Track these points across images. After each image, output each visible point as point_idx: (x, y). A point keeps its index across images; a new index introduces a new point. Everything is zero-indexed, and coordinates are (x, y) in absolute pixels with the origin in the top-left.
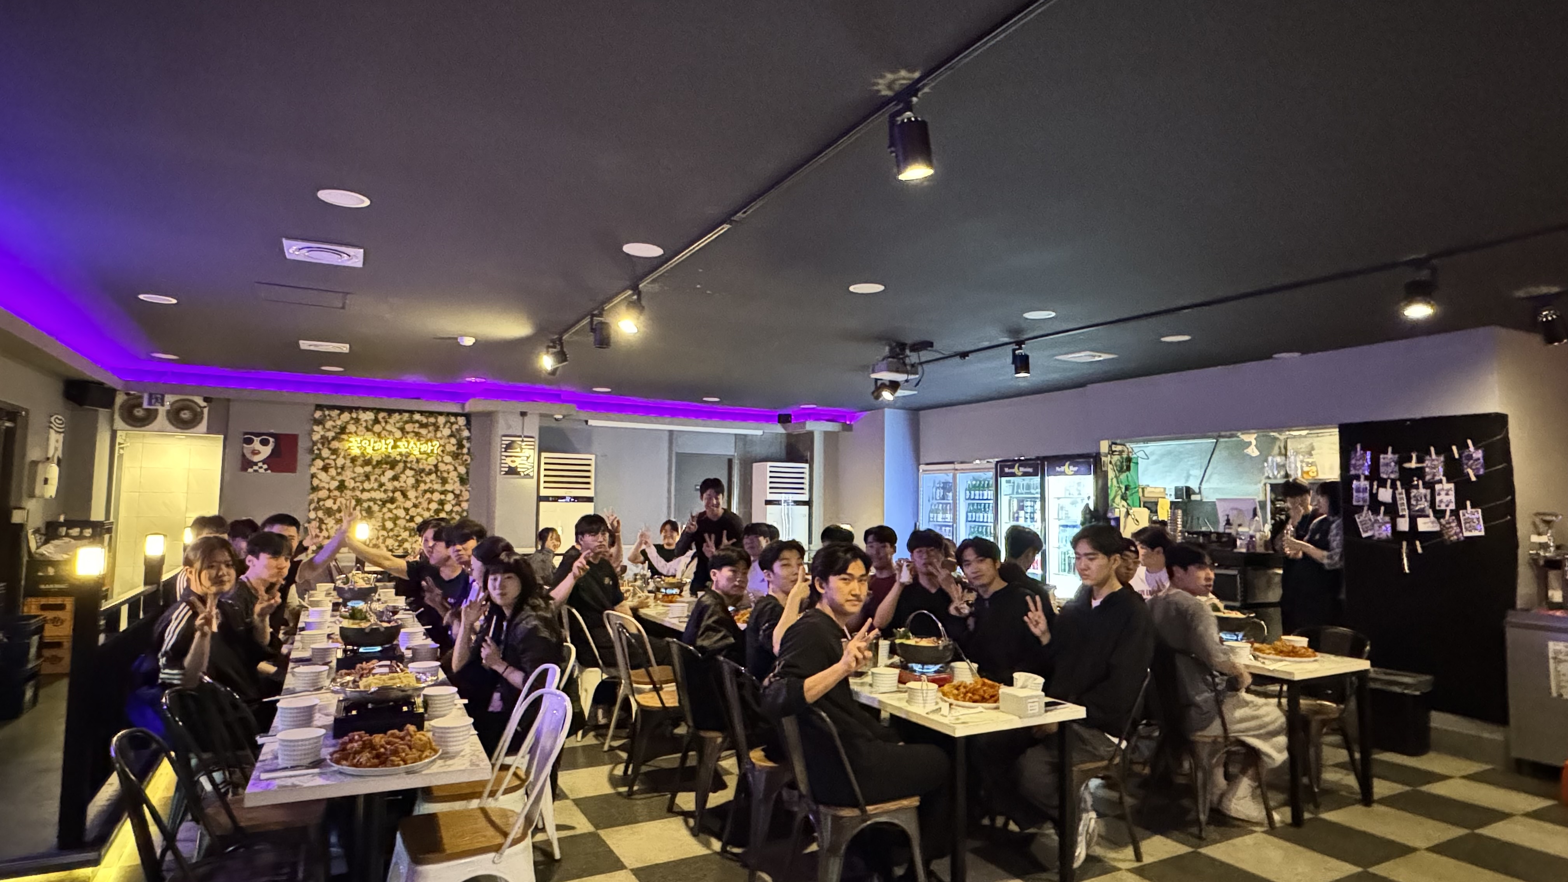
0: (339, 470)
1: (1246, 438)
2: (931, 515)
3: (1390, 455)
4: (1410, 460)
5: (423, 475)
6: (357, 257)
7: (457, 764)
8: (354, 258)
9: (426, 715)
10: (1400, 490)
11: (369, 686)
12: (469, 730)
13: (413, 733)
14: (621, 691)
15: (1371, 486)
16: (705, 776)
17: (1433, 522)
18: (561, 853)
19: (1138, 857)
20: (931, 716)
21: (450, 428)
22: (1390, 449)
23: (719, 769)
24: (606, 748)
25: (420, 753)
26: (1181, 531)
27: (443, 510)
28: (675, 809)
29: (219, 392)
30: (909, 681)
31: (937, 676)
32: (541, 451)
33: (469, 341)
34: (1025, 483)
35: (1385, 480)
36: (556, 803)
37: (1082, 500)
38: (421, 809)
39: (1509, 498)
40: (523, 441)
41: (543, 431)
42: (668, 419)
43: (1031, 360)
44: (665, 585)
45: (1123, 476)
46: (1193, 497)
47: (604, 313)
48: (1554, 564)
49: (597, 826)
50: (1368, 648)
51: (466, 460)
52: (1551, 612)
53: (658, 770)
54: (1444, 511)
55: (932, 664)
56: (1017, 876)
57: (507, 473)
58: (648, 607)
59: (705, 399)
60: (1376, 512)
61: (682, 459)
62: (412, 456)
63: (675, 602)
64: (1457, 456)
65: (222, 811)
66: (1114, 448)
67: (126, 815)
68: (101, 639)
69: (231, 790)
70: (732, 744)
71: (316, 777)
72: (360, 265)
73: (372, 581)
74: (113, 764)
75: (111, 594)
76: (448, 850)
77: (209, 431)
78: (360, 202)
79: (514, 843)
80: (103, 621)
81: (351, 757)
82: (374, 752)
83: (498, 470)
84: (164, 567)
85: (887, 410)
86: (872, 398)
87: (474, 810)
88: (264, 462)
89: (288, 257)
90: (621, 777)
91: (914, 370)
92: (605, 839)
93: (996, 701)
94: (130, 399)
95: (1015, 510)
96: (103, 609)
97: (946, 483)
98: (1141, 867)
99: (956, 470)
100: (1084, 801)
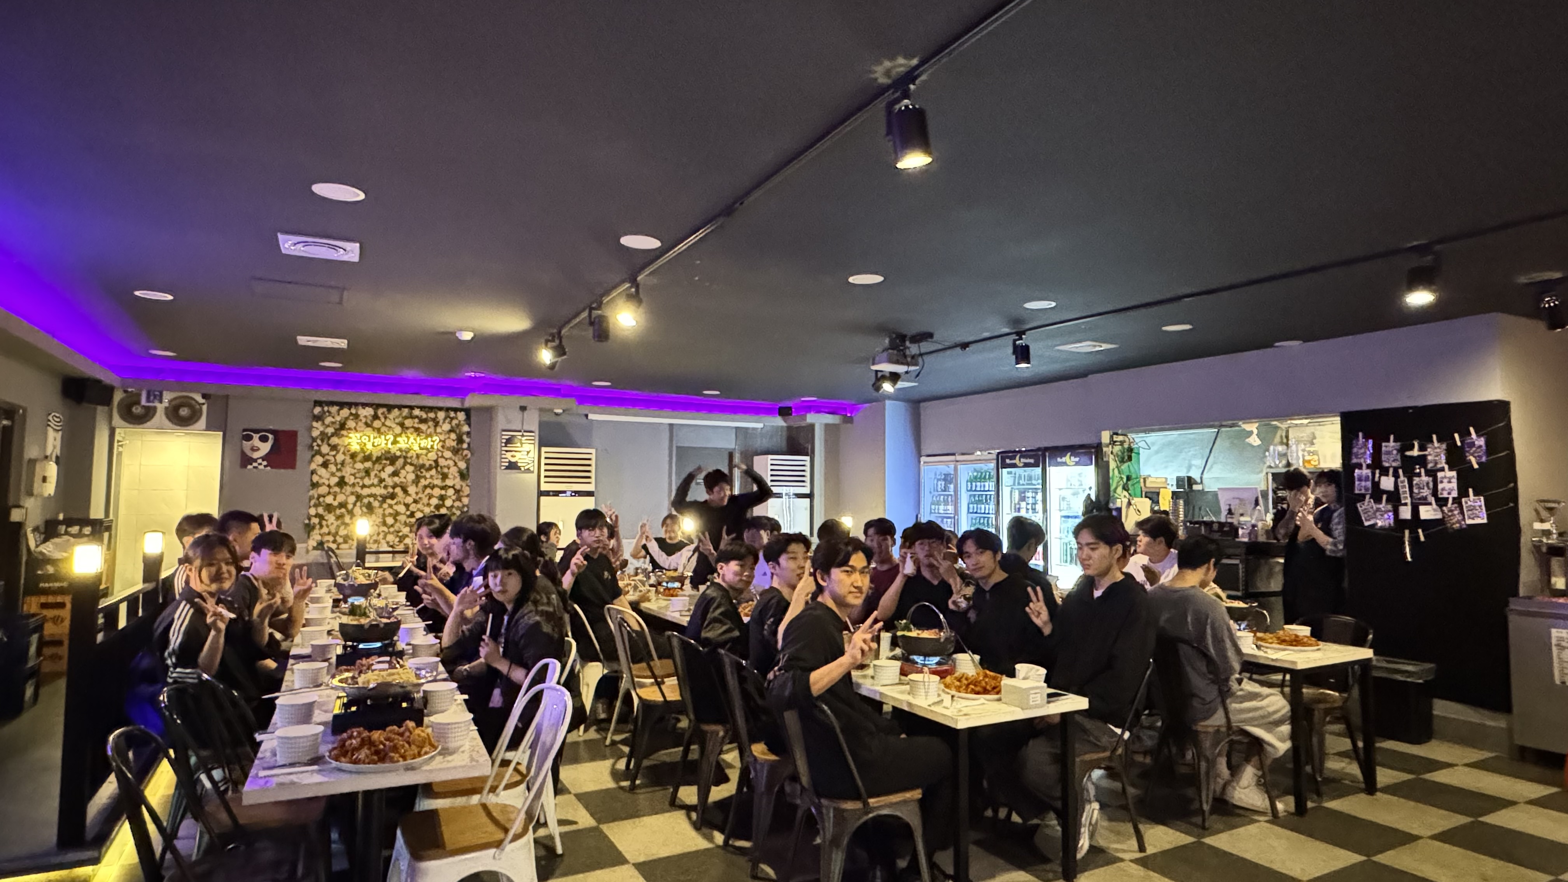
0: (339, 466)
1: (1247, 427)
2: (933, 507)
3: (1392, 444)
4: (1412, 448)
5: (423, 470)
6: (352, 252)
7: (455, 760)
8: (350, 252)
9: (425, 711)
10: (1402, 478)
11: (368, 682)
13: (411, 729)
14: (623, 685)
15: (1374, 474)
16: (707, 770)
17: (1435, 510)
18: (563, 848)
19: (1142, 847)
20: (933, 708)
21: (450, 423)
22: (1392, 437)
23: (721, 762)
24: (608, 742)
25: (419, 749)
26: (1182, 521)
27: (443, 505)
28: (678, 802)
29: (213, 388)
30: (911, 673)
31: (940, 668)
32: (542, 444)
33: (467, 336)
34: (1026, 474)
35: (1388, 468)
36: (558, 797)
37: (1084, 490)
38: (422, 805)
39: (1512, 485)
40: (523, 436)
41: (542, 425)
42: (670, 412)
43: (1031, 351)
45: (1124, 467)
46: (1195, 487)
47: (603, 306)
48: (1556, 551)
49: (599, 821)
50: (1371, 636)
51: (466, 455)
52: (1554, 600)
53: (659, 765)
54: (1447, 499)
55: (933, 655)
56: (1019, 867)
57: (507, 468)
58: (649, 600)
59: (705, 392)
60: (1378, 500)
61: (682, 453)
62: (412, 452)
63: (677, 596)
64: (1459, 444)
65: (222, 809)
66: (1115, 438)
67: (125, 816)
68: (100, 637)
69: (230, 788)
70: (734, 738)
71: (315, 774)
72: (356, 259)
73: (372, 577)
74: (111, 765)
75: (110, 591)
76: (449, 846)
77: (208, 428)
78: (353, 195)
79: (517, 837)
80: (101, 621)
81: (349, 753)
82: (373, 749)
83: (498, 465)
84: (163, 565)
85: (887, 402)
86: (873, 389)
87: (475, 806)
88: (263, 458)
89: (284, 252)
90: (623, 771)
91: (915, 361)
92: (608, 834)
93: (999, 692)
94: (130, 397)
95: (1016, 502)
96: (101, 607)
97: (947, 475)
98: (1146, 857)
99: (957, 461)
100: (1088, 791)
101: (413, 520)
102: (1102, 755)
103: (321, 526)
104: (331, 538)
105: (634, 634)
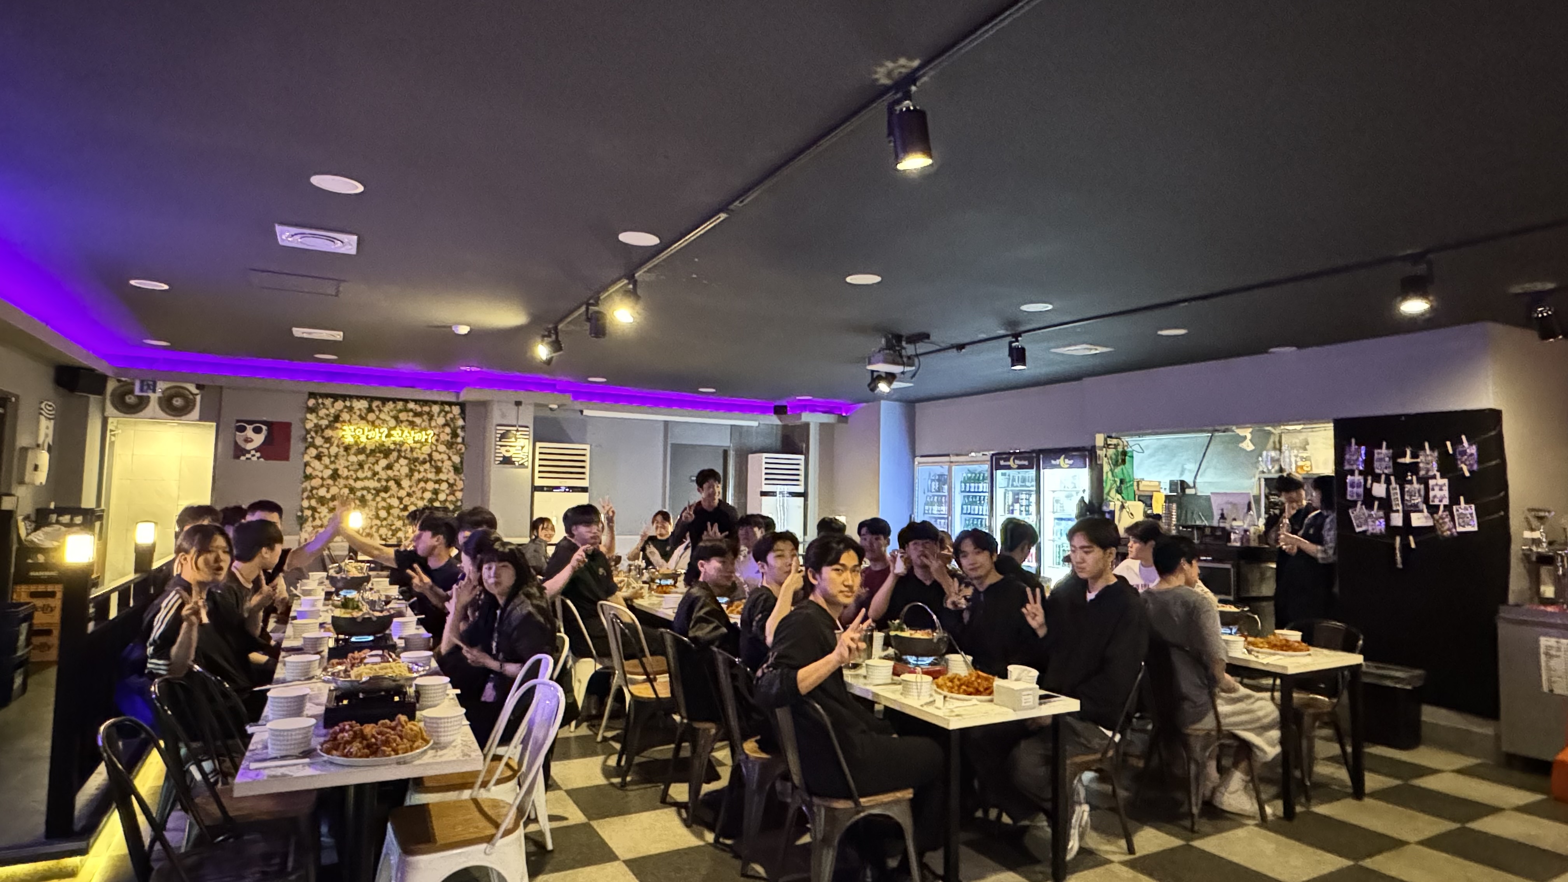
0: (333, 459)
1: (1242, 432)
2: (927, 507)
3: (1384, 451)
4: (1404, 456)
5: (416, 464)
6: (351, 245)
7: (448, 755)
8: (347, 244)
9: (417, 705)
10: (1394, 485)
11: (360, 675)
13: (403, 723)
15: (1366, 481)
16: (698, 766)
17: (1426, 518)
18: (554, 844)
19: (1131, 850)
20: (925, 708)
21: (445, 417)
22: (1384, 444)
23: (712, 759)
24: (599, 738)
25: (411, 743)
26: (1175, 525)
27: (437, 499)
28: (668, 800)
29: (207, 379)
30: (903, 673)
31: (932, 668)
32: (537, 438)
33: (463, 330)
34: (1020, 475)
35: (1379, 475)
36: (549, 793)
37: (1077, 493)
38: (412, 800)
39: (1502, 494)
40: (517, 431)
41: (536, 420)
42: (664, 409)
43: (1027, 354)
45: (1118, 470)
46: (1188, 491)
47: (601, 302)
48: (1546, 560)
49: (590, 818)
50: (1361, 642)
51: (460, 449)
52: (1542, 608)
53: (651, 762)
54: (1438, 507)
55: (926, 656)
56: (1010, 869)
57: (501, 463)
58: (642, 597)
59: (701, 390)
60: (1370, 507)
61: (677, 450)
62: (406, 445)
63: (669, 593)
64: (1451, 451)
65: (212, 801)
66: (1109, 441)
67: (114, 806)
68: (90, 627)
69: (220, 780)
70: (726, 735)
71: (307, 768)
72: (353, 251)
73: (364, 571)
74: (101, 755)
75: (102, 581)
76: (440, 840)
77: (202, 418)
78: (354, 188)
79: (507, 832)
80: (92, 610)
81: (342, 746)
82: (365, 742)
83: (492, 460)
84: (156, 556)
85: (882, 402)
86: (868, 389)
87: (466, 800)
88: (257, 450)
89: (281, 243)
90: (614, 768)
91: (911, 361)
92: (598, 830)
93: (991, 693)
94: (122, 386)
95: (1010, 503)
96: (92, 596)
97: (941, 475)
98: (1135, 859)
99: (951, 462)
100: (1078, 793)
103: (314, 519)
105: (627, 631)
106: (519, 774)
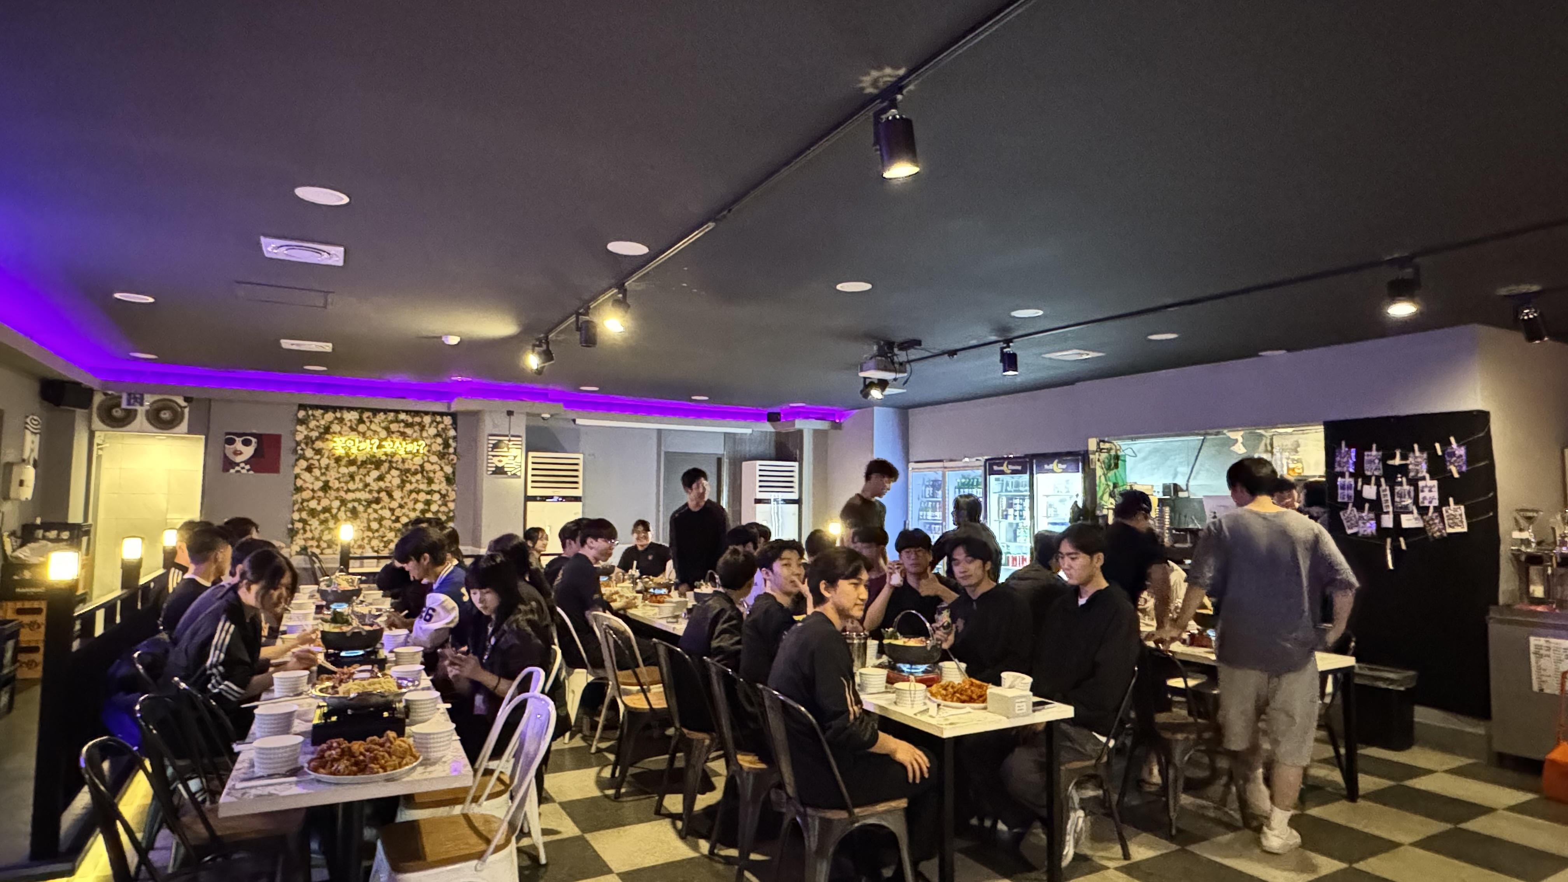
0: (323, 471)
1: (1233, 435)
2: (921, 513)
3: (1374, 453)
4: (1393, 457)
5: (408, 475)
6: (337, 256)
7: (437, 771)
8: (334, 256)
9: (407, 721)
10: (1384, 486)
11: (348, 692)
12: (452, 735)
13: (392, 739)
14: (609, 691)
15: (1356, 483)
16: (692, 778)
17: (1416, 519)
18: (547, 858)
19: (1126, 856)
20: (919, 717)
21: (436, 427)
22: (1374, 446)
23: (708, 770)
24: (593, 750)
25: (400, 760)
26: (1169, 529)
27: (428, 511)
28: (663, 811)
29: (196, 392)
30: (897, 682)
31: (926, 676)
32: (529, 449)
33: (453, 340)
34: (1014, 480)
35: (1370, 477)
36: (542, 806)
37: (1071, 497)
38: (403, 816)
39: (1491, 494)
40: (510, 441)
41: (529, 429)
42: (657, 417)
43: (1019, 359)
44: (653, 585)
45: (1111, 474)
46: (1181, 494)
47: (590, 311)
48: (1534, 560)
49: (584, 830)
50: (1353, 644)
51: (452, 460)
52: (1533, 608)
53: (645, 772)
54: (1428, 508)
55: (920, 664)
56: (1006, 876)
57: (494, 473)
58: (636, 607)
59: (694, 398)
60: (1361, 509)
61: (671, 459)
62: (397, 456)
63: (663, 602)
64: (1440, 453)
65: (199, 820)
66: (1102, 445)
67: (98, 830)
68: (76, 645)
69: (208, 799)
70: (721, 745)
71: (293, 786)
72: (340, 263)
73: (355, 584)
74: (82, 777)
75: (88, 598)
76: (430, 859)
77: (191, 431)
78: (338, 199)
79: (498, 849)
80: (78, 627)
81: (329, 765)
82: (353, 760)
83: (485, 468)
84: (142, 571)
85: (876, 409)
86: (861, 396)
87: (457, 816)
88: (246, 462)
89: (267, 255)
90: (608, 779)
91: (902, 368)
92: (592, 843)
93: (984, 701)
94: (110, 399)
95: (1004, 508)
96: (76, 614)
97: (935, 481)
98: (1131, 864)
99: (945, 468)
100: (1072, 799)
101: (398, 525)
102: (1087, 763)
103: (305, 531)
104: (315, 543)
105: (620, 642)
106: (511, 788)
